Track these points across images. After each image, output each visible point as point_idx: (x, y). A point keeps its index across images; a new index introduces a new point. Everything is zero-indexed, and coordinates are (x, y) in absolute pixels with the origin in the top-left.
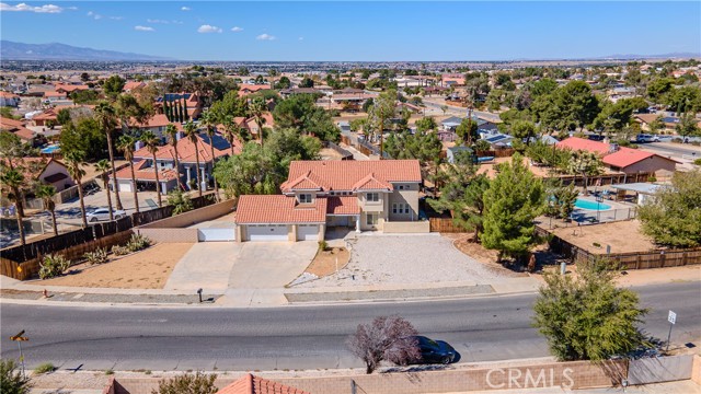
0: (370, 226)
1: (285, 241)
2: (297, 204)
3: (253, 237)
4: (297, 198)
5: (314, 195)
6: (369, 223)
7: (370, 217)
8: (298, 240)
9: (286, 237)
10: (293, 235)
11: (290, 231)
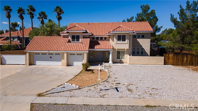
0: (119, 60)
1: (59, 65)
2: (70, 42)
3: (38, 63)
4: (70, 38)
5: (81, 36)
6: (118, 58)
8: (68, 65)
9: (60, 63)
11: (63, 59)
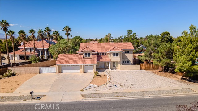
0: (114, 67)
1: (78, 73)
2: (83, 57)
3: (64, 71)
4: (84, 55)
5: (91, 54)
7: (114, 64)
8: (84, 72)
9: (79, 71)
10: (82, 70)
11: (81, 68)
